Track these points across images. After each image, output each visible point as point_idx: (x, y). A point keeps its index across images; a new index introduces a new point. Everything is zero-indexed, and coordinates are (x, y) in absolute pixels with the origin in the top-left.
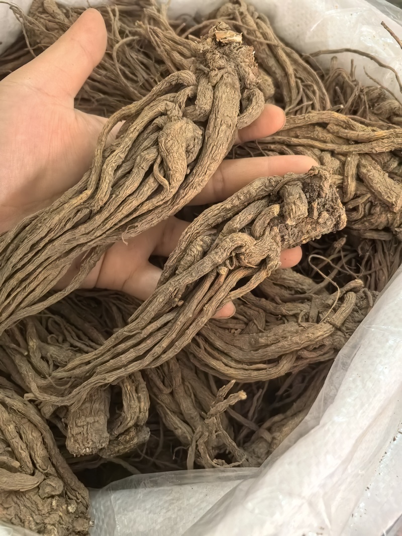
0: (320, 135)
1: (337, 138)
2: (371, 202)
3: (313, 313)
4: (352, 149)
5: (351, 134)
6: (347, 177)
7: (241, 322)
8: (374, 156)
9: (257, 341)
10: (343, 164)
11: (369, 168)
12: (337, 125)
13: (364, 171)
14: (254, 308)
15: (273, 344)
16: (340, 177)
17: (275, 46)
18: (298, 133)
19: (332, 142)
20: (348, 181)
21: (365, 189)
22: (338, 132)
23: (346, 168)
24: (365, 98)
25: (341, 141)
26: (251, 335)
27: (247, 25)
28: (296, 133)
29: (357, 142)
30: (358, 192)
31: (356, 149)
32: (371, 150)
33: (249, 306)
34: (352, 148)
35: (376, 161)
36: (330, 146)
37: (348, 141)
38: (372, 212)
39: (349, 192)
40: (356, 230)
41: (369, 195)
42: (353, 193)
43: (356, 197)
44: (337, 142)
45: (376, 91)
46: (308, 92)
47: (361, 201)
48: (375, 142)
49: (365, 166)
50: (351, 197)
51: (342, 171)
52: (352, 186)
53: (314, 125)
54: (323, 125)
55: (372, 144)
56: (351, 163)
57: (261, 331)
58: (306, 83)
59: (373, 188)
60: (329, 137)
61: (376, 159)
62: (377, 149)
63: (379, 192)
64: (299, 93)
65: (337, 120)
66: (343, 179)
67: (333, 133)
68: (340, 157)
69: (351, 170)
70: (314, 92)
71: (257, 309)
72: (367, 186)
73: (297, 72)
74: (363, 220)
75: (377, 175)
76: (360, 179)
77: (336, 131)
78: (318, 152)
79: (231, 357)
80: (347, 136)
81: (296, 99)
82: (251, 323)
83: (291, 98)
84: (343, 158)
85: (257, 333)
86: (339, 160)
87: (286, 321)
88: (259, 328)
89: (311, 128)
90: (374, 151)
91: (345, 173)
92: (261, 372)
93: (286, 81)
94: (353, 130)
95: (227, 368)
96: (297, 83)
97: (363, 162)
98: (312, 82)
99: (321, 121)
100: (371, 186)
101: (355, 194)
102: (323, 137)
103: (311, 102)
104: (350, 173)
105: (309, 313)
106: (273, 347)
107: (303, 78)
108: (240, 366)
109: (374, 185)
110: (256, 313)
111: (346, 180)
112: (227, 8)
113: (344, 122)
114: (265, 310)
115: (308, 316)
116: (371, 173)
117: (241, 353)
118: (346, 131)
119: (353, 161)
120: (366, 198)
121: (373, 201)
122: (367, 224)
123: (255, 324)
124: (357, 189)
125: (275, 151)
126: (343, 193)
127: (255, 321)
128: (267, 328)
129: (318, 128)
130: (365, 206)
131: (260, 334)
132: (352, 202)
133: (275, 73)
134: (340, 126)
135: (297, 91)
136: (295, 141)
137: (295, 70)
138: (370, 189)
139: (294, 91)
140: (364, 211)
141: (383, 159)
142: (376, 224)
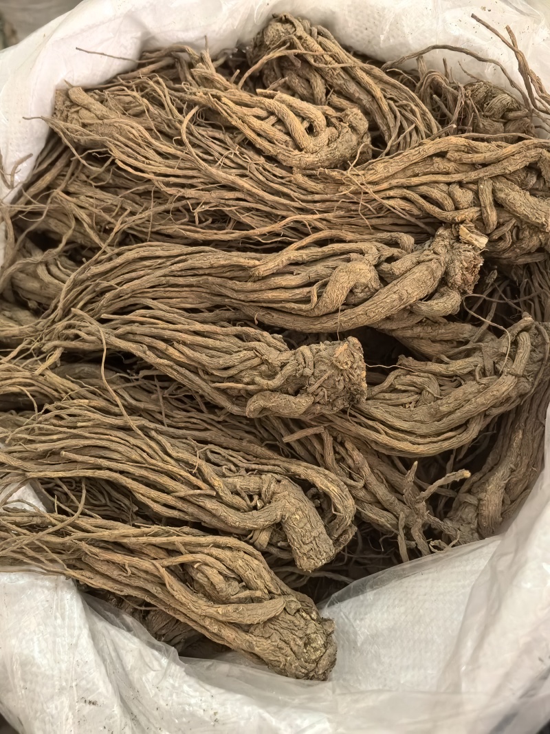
0: (442, 167)
1: (461, 166)
2: (518, 227)
3: (489, 366)
4: (481, 175)
5: (477, 158)
6: (485, 207)
7: (412, 393)
8: (508, 177)
9: (437, 411)
10: (476, 193)
11: (506, 191)
12: (457, 151)
13: (502, 195)
14: (422, 374)
15: (456, 410)
16: (477, 209)
17: (351, 67)
18: (417, 170)
19: (457, 172)
20: (487, 212)
21: (507, 215)
22: (460, 159)
23: (480, 197)
24: (471, 102)
25: (465, 168)
26: (429, 405)
27: (312, 51)
28: (413, 171)
29: (484, 165)
30: (501, 220)
31: (487, 174)
32: (503, 171)
33: (416, 374)
34: (481, 173)
35: (512, 181)
36: (457, 177)
37: (474, 166)
38: (521, 236)
39: (491, 223)
40: (505, 259)
41: (514, 221)
42: (495, 223)
43: (499, 225)
44: (461, 169)
45: (481, 90)
46: (406, 113)
47: (506, 229)
48: (506, 160)
49: (501, 190)
50: (495, 227)
51: (477, 202)
52: (492, 216)
53: (431, 157)
54: (442, 155)
55: (502, 164)
56: (485, 191)
57: (438, 399)
58: (400, 102)
59: (517, 213)
60: (451, 166)
61: (511, 178)
62: (510, 168)
63: (525, 215)
64: (395, 117)
65: (456, 145)
66: (480, 210)
67: (455, 161)
68: (471, 186)
69: (487, 199)
70: (413, 112)
71: (426, 374)
72: (509, 212)
73: (385, 91)
74: (512, 248)
75: (517, 197)
76: (498, 205)
77: (458, 158)
78: (445, 188)
79: (416, 434)
80: (472, 161)
81: (395, 126)
82: (424, 392)
83: (387, 125)
84: (474, 187)
85: (434, 402)
86: (471, 189)
87: (463, 382)
88: (435, 395)
89: (428, 162)
90: (507, 171)
91: (482, 203)
92: (451, 440)
93: (376, 106)
94: (477, 152)
95: (416, 446)
96: (389, 104)
97: (498, 185)
98: (406, 99)
99: (438, 151)
100: (514, 211)
101: (498, 223)
102: (444, 168)
103: (413, 126)
104: (487, 202)
105: (484, 366)
106: (458, 414)
107: (395, 98)
108: (428, 440)
109: (518, 209)
110: (427, 379)
111: (485, 211)
112: (278, 30)
113: (465, 145)
114: (434, 374)
115: (484, 369)
116: (511, 196)
117: (424, 427)
118: (470, 155)
119: (486, 188)
120: (512, 224)
121: (519, 225)
122: (518, 251)
123: (429, 392)
124: (498, 217)
125: (396, 197)
126: (484, 224)
127: (428, 389)
128: (443, 393)
129: (436, 159)
130: (512, 233)
131: (439, 402)
132: (496, 232)
133: (359, 99)
134: (460, 151)
135: (393, 116)
136: (415, 181)
137: (383, 90)
138: (513, 214)
139: (390, 117)
140: (512, 239)
141: (519, 177)
142: (529, 248)
